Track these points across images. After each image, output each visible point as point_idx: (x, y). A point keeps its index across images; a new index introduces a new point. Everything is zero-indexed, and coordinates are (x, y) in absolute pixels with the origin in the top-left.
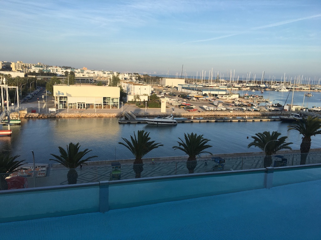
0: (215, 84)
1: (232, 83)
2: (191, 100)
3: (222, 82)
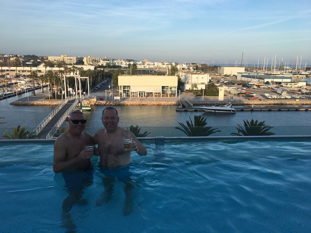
0: (279, 71)
1: (298, 70)
2: (251, 88)
3: (286, 69)
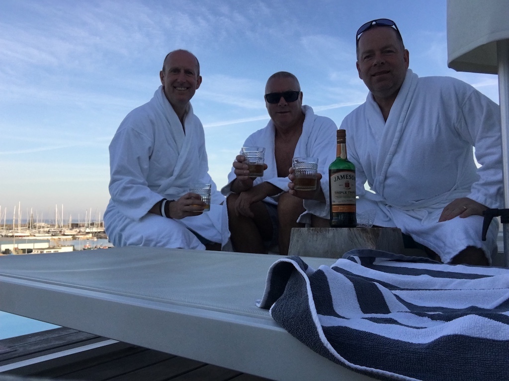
0: (28, 231)
1: (59, 227)
3: (40, 227)
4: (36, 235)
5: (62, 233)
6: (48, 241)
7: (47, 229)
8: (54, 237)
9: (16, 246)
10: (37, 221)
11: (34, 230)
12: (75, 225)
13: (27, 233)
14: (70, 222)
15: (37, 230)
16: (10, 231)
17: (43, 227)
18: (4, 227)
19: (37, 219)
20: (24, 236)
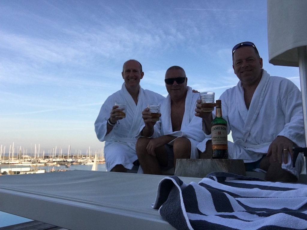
0: (18, 160)
1: (37, 158)
3: (25, 158)
4: (23, 163)
5: (39, 162)
6: (29, 166)
7: (29, 159)
8: (33, 164)
9: (10, 169)
10: (24, 154)
11: (21, 160)
12: (47, 157)
13: (17, 161)
14: (44, 155)
15: (23, 160)
16: (7, 160)
17: (27, 158)
18: (3, 158)
19: (24, 153)
20: (15, 164)
